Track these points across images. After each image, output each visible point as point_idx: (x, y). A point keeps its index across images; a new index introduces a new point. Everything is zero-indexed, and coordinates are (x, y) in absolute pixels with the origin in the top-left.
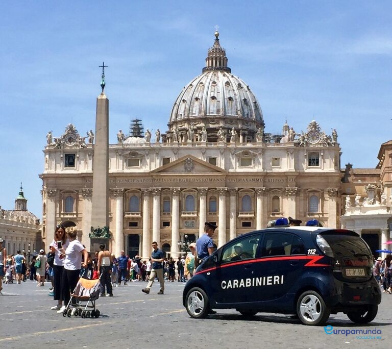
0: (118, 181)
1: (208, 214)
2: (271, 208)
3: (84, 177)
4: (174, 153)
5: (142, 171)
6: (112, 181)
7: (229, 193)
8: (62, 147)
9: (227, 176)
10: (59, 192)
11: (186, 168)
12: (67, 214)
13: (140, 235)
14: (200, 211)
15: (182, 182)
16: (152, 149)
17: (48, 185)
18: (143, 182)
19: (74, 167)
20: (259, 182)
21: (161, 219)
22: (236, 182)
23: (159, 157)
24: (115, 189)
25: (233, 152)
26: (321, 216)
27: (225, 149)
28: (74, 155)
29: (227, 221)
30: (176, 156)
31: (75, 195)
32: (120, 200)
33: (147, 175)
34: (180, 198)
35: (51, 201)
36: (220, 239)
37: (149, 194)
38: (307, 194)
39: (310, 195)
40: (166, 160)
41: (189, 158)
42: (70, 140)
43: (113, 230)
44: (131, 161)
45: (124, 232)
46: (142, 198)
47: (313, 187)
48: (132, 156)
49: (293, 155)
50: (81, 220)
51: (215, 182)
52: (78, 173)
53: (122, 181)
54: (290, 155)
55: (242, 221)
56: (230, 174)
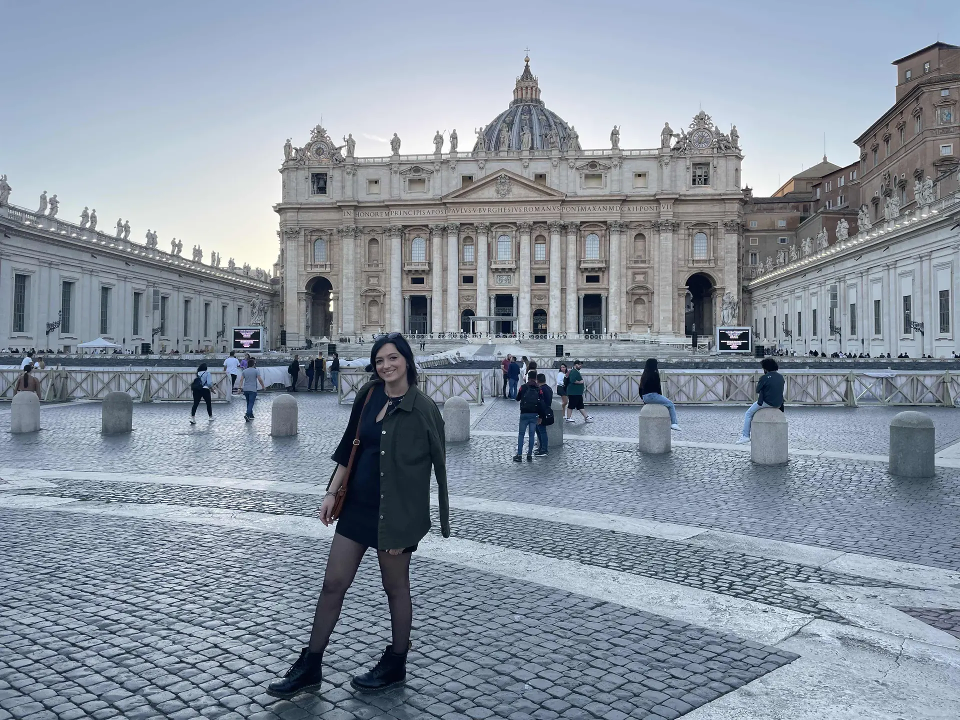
0: (394, 214)
1: (533, 263)
2: (632, 252)
3: (340, 207)
4: (480, 168)
5: (430, 195)
6: (384, 214)
7: (567, 229)
8: (307, 163)
9: (563, 201)
10: (303, 233)
11: (498, 192)
12: (316, 266)
13: (428, 297)
14: (521, 259)
15: (493, 213)
16: (446, 162)
17: (286, 221)
18: (431, 215)
19: (325, 193)
20: (615, 211)
21: (461, 272)
22: (576, 212)
23: (455, 175)
24: (389, 226)
25: (572, 164)
26: (712, 265)
27: (560, 158)
28: (326, 175)
29: (561, 273)
30: (484, 170)
31: (328, 237)
32: (396, 242)
33: (438, 202)
34: (490, 239)
35: (291, 245)
36: (552, 302)
37: (440, 232)
38: (691, 230)
39: (695, 231)
40: (468, 179)
41: (503, 173)
42: (319, 152)
43: (387, 289)
44: (411, 181)
45: (403, 292)
46: (430, 240)
47: (701, 219)
48: (414, 174)
49: (669, 166)
50: (337, 275)
51: (543, 212)
52: (331, 201)
53: (399, 213)
54: (664, 167)
55: (586, 274)
56: (568, 199)
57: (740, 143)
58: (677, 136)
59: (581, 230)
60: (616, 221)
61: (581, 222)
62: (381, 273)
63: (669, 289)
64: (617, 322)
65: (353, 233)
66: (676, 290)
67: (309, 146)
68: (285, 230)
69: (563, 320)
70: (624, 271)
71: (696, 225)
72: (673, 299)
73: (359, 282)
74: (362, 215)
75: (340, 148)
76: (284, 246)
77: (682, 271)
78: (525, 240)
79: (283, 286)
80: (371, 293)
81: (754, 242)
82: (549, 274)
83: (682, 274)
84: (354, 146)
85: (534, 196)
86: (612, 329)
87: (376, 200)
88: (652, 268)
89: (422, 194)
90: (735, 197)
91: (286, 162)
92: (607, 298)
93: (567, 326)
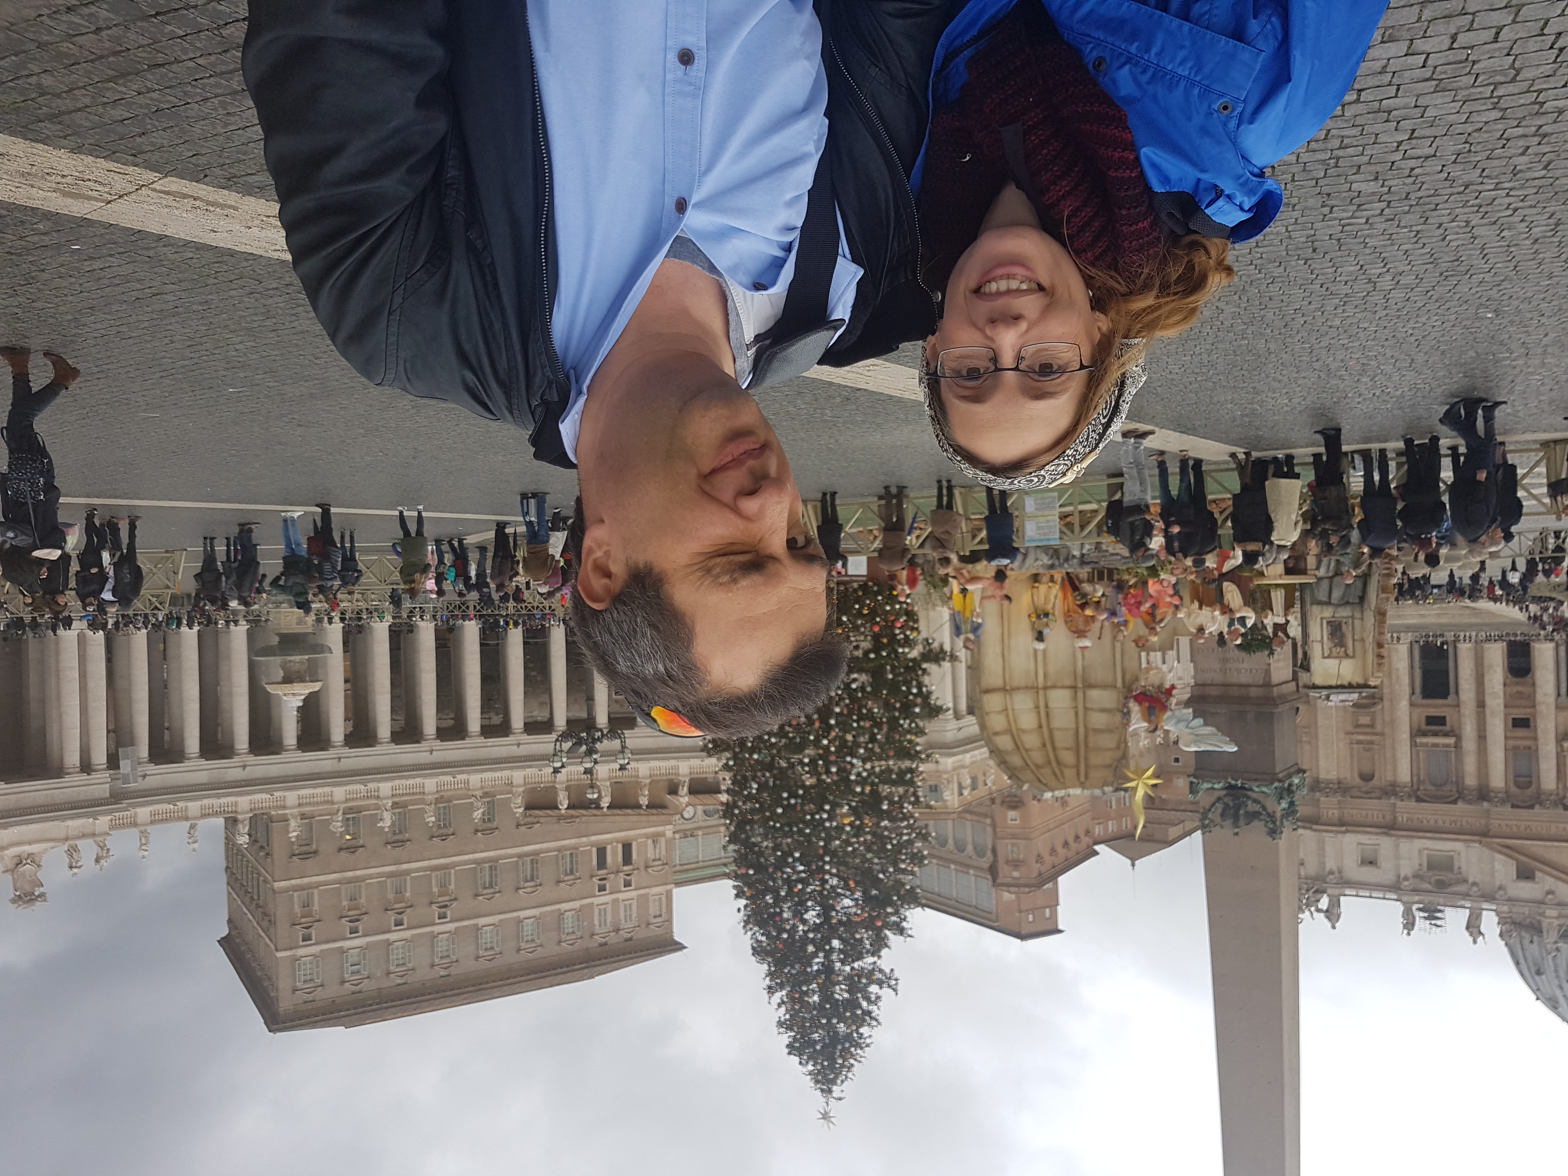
1: (1533, 748)
2: (1376, 757)
7: (1478, 794)
9: (1485, 835)
14: (1554, 755)
20: (1405, 815)
22: (1465, 819)
25: (1476, 889)
27: (1494, 899)
29: (1485, 730)
36: (1500, 688)
49: (1328, 869)
51: (1519, 823)
54: (1335, 869)
55: (1447, 728)
56: (1476, 838)
58: (1319, 910)
59: (1458, 791)
60: (1403, 800)
61: (1456, 803)
64: (1395, 658)
69: (1479, 661)
70: (1387, 731)
78: (1549, 783)
82: (1507, 730)
85: (1536, 847)
86: (1403, 649)
88: (1345, 734)
92: (1413, 693)
93: (1473, 652)
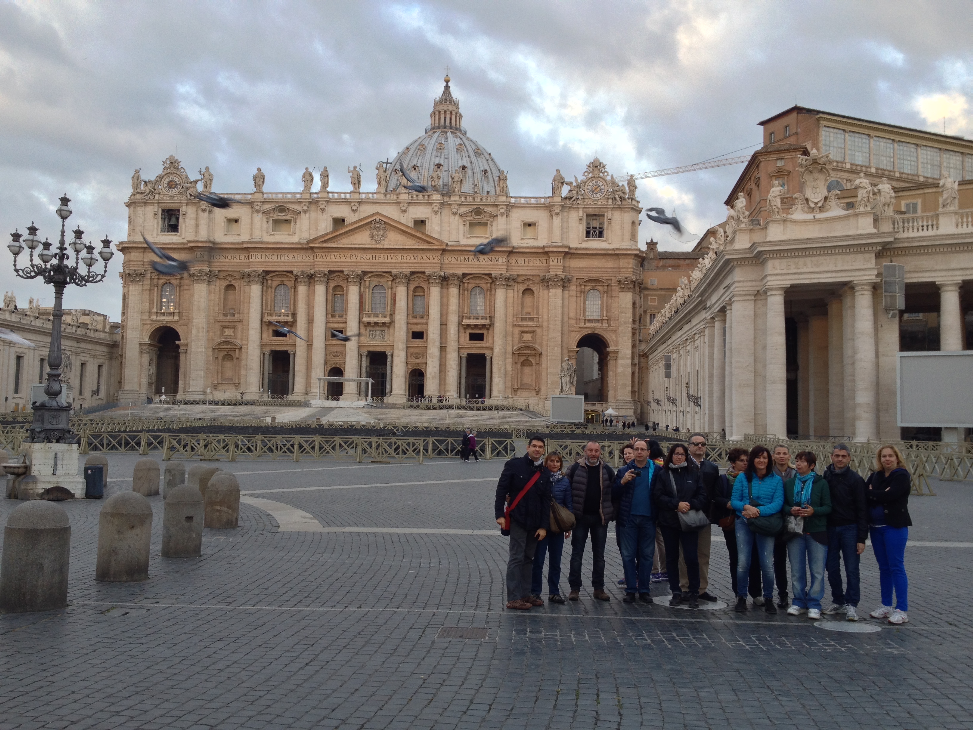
0: (254, 258)
1: (410, 317)
2: (520, 308)
3: (192, 248)
4: (353, 210)
5: (295, 239)
6: (243, 257)
7: (447, 281)
8: (157, 197)
9: (444, 251)
10: (148, 276)
11: (372, 237)
12: (163, 314)
13: (291, 352)
14: (396, 312)
15: (365, 260)
16: (314, 202)
17: (129, 261)
18: (296, 260)
19: (178, 232)
20: (500, 263)
21: (329, 325)
22: (459, 262)
23: (325, 216)
24: (247, 270)
25: (455, 210)
26: (605, 325)
27: (443, 204)
28: (178, 210)
29: (441, 329)
30: (357, 214)
31: (178, 281)
32: (255, 290)
33: (305, 246)
34: (362, 289)
35: (134, 290)
36: (429, 361)
37: (306, 280)
38: (583, 287)
39: (587, 288)
40: (339, 222)
41: (377, 218)
42: (171, 185)
43: (244, 342)
44: (276, 222)
45: (262, 346)
46: (295, 288)
47: (593, 275)
48: (279, 214)
49: (560, 217)
50: (186, 325)
51: (422, 261)
52: (182, 241)
53: (260, 257)
54: (554, 217)
55: (469, 331)
56: (450, 248)
57: (638, 195)
58: (570, 184)
59: (464, 283)
60: (501, 274)
61: (464, 274)
62: (237, 324)
63: (558, 350)
64: (501, 385)
65: (205, 278)
66: (566, 351)
67: (160, 178)
68: (127, 272)
69: (443, 382)
70: (510, 329)
71: (588, 281)
72: (562, 362)
73: (211, 334)
74: (218, 257)
75: (196, 182)
76: (126, 289)
77: (573, 331)
78: (401, 292)
79: (123, 336)
80: (225, 347)
81: (652, 302)
82: (427, 330)
83: (573, 334)
84: (211, 180)
85: (411, 243)
86: (495, 393)
87: (235, 241)
88: (542, 326)
89: (286, 236)
90: (629, 252)
91: (134, 195)
92: (491, 358)
93: (446, 389)
